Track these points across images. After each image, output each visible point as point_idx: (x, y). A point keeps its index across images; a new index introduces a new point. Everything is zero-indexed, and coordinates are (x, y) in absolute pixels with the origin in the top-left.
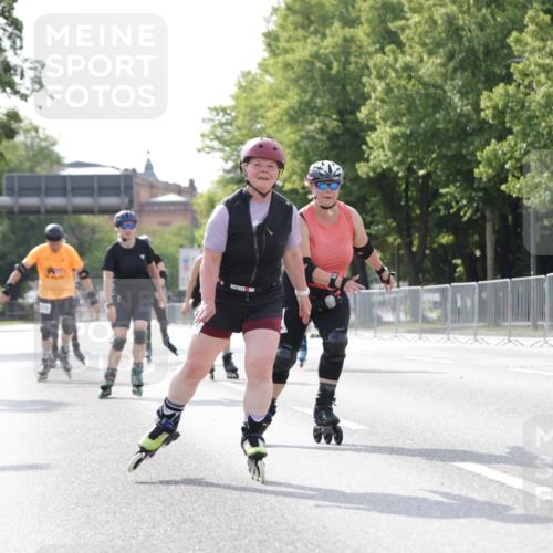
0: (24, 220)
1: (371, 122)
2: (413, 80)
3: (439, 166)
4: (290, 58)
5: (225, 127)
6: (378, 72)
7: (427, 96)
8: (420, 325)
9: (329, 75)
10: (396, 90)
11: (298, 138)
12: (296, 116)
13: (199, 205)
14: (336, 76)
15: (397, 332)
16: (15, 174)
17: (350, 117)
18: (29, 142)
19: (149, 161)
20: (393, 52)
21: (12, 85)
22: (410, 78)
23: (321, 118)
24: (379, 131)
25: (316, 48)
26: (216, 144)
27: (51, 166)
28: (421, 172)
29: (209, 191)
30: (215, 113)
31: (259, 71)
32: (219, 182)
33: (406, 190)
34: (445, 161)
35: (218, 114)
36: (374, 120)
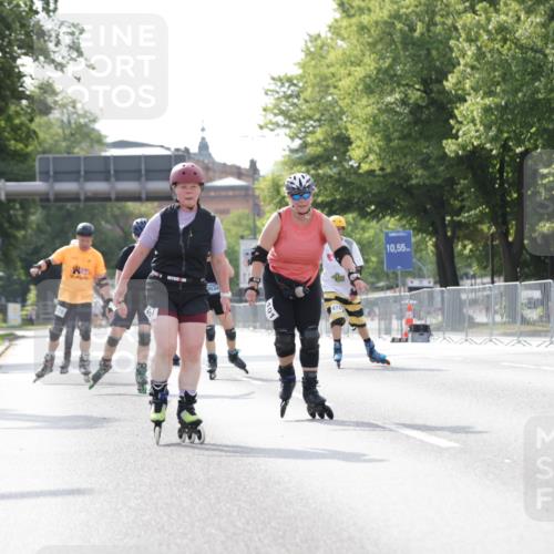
0: (61, 208)
1: (460, 92)
2: (508, 43)
3: (540, 142)
4: (365, 19)
5: (290, 100)
6: (468, 34)
7: (525, 61)
8: (517, 327)
9: (412, 37)
10: (489, 55)
11: (376, 111)
12: (372, 87)
13: (263, 190)
14: (418, 39)
15: (491, 335)
16: (51, 156)
17: (435, 87)
18: (65, 119)
19: (203, 139)
20: (486, 11)
21: (46, 53)
22: (505, 40)
23: (402, 88)
24: (469, 102)
25: (396, 7)
26: (280, 119)
27: (92, 146)
28: (519, 150)
29: (273, 174)
30: (279, 84)
31: (329, 35)
32: (285, 163)
33: (501, 171)
34: (545, 136)
35: (283, 85)
36: (464, 90)
